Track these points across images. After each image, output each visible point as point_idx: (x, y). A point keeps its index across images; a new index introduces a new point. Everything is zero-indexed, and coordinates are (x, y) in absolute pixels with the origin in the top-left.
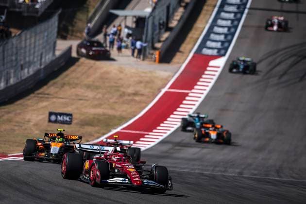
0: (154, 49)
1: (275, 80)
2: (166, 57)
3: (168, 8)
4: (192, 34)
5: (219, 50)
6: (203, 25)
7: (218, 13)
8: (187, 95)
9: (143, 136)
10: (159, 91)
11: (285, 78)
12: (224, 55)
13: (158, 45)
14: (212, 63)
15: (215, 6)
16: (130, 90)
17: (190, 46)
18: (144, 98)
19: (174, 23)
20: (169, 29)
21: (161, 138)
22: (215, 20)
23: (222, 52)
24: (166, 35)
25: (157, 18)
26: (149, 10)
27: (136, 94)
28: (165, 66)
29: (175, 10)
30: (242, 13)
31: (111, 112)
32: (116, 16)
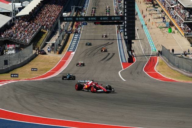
0: (57, 51)
1: (87, 56)
2: (60, 53)
3: (60, 41)
4: (66, 47)
5: (73, 50)
6: (69, 44)
7: (72, 41)
8: (66, 62)
9: (55, 72)
10: (59, 61)
11: (89, 56)
12: (74, 51)
13: (58, 50)
14: (72, 53)
15: (71, 39)
16: (52, 61)
17: (66, 50)
18: (55, 63)
19: (61, 44)
20: (60, 46)
21: (59, 73)
22: (72, 43)
23: (74, 50)
24: (60, 47)
25: (57, 43)
26: (55, 41)
27: (53, 62)
28: (60, 55)
29: (62, 41)
30: (78, 41)
31: (47, 67)
32: (47, 44)
